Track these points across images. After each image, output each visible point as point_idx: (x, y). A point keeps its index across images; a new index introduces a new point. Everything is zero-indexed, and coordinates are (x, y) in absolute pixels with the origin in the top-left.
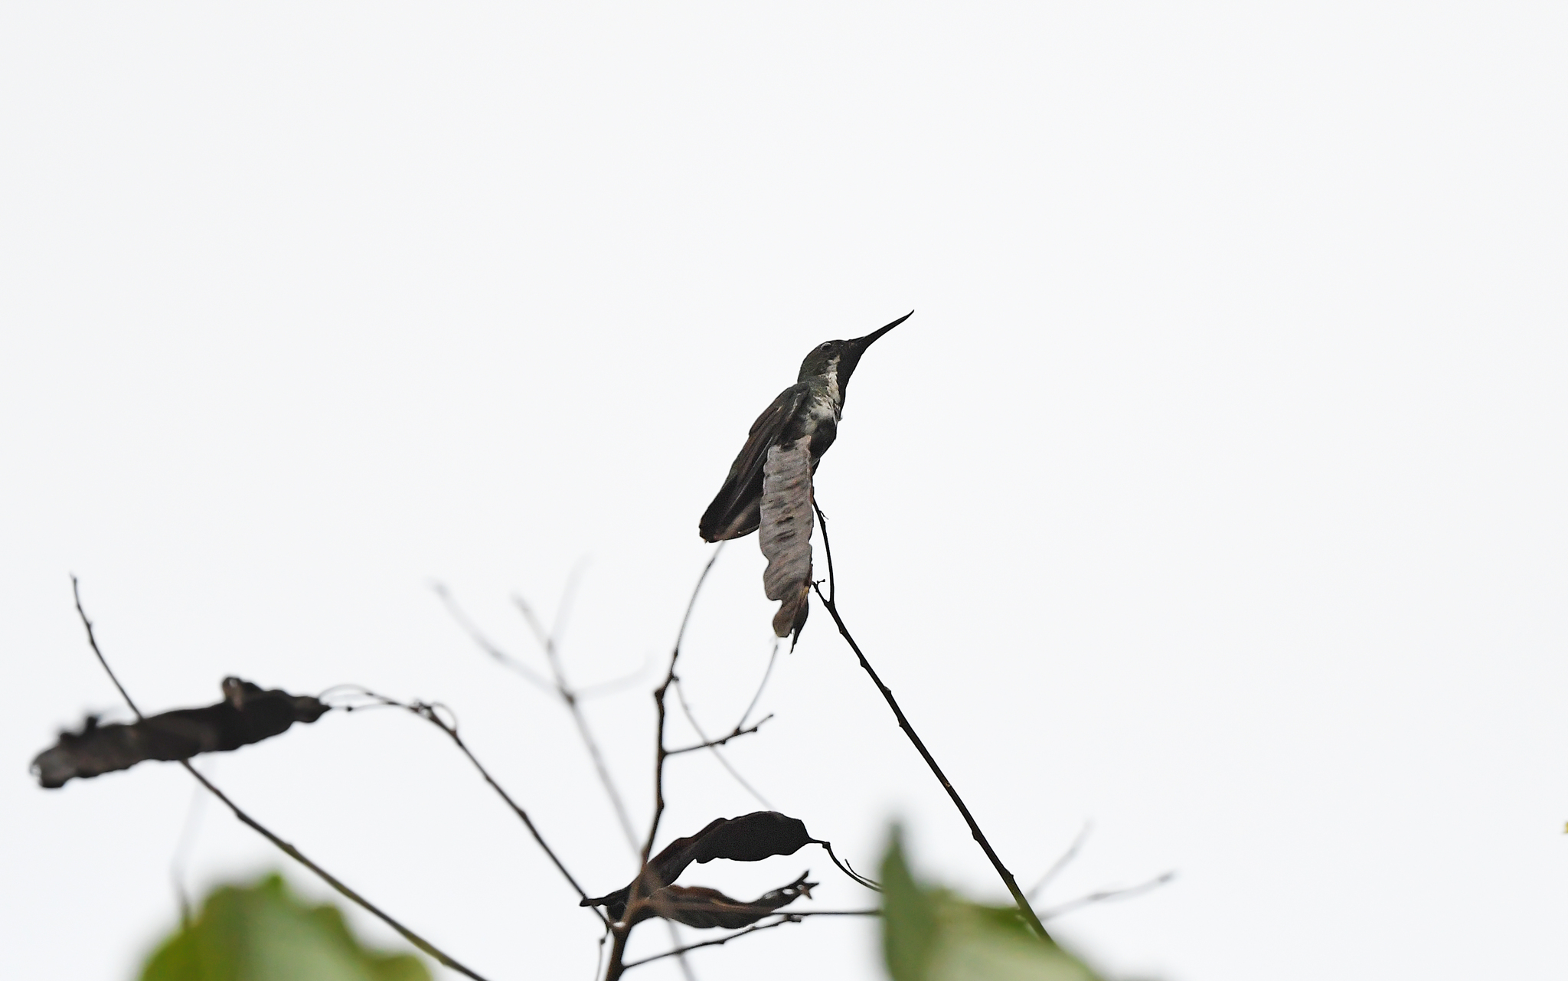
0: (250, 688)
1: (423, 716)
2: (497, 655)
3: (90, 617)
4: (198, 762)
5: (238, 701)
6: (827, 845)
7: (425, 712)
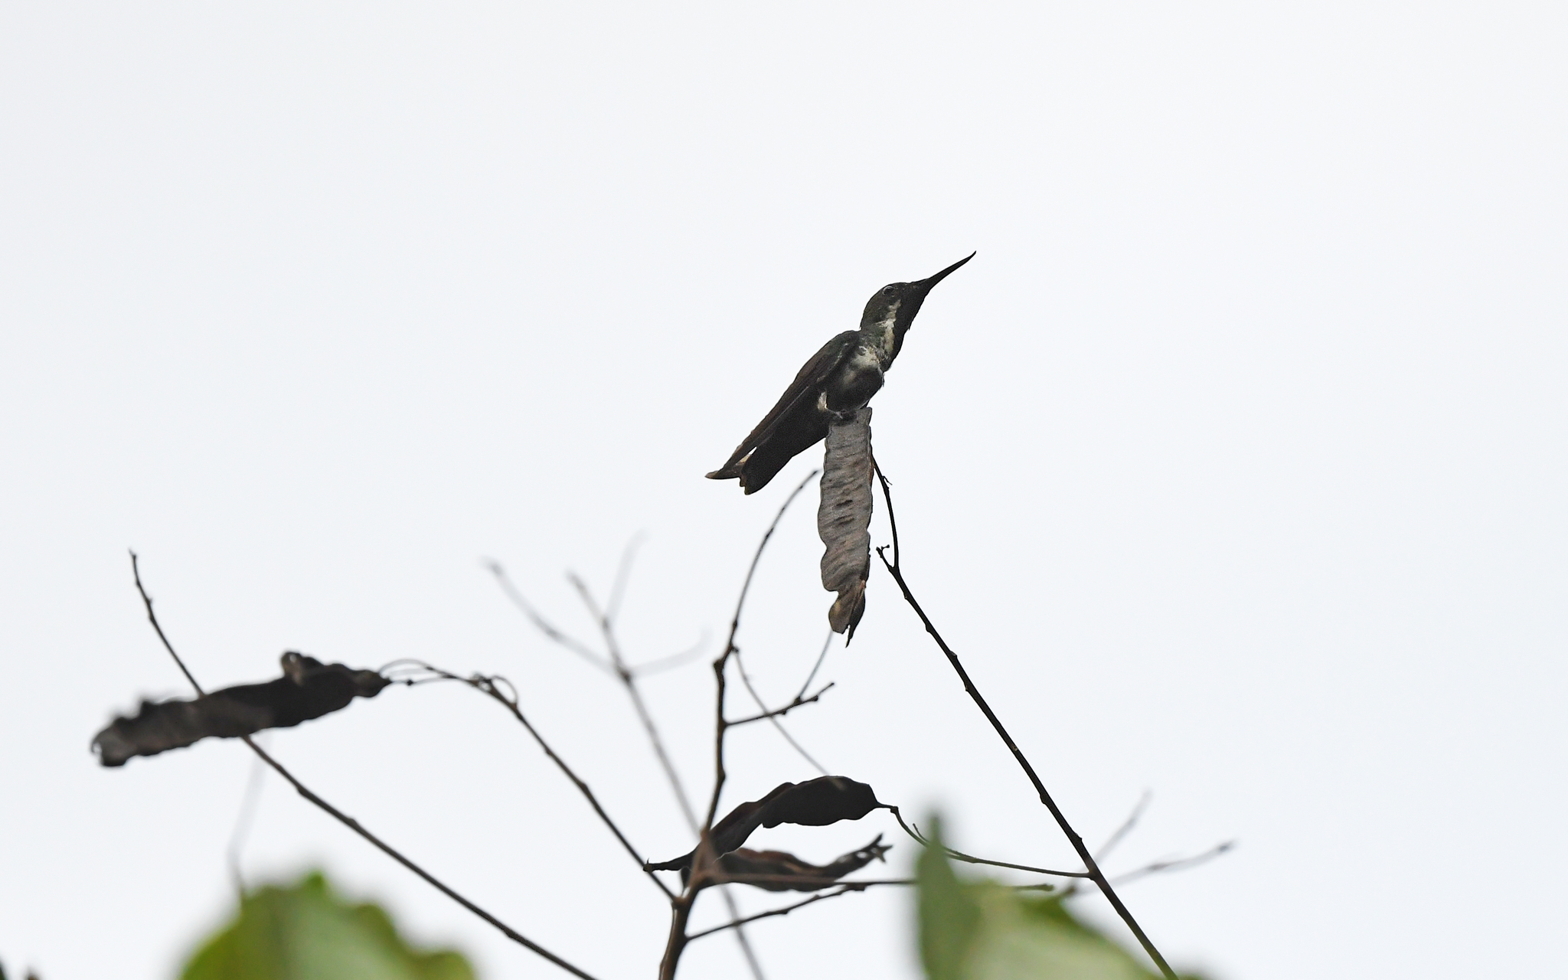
0: (311, 663)
1: (482, 690)
2: (553, 634)
3: (149, 595)
4: (260, 738)
5: (298, 677)
6: (895, 810)
7: (485, 686)
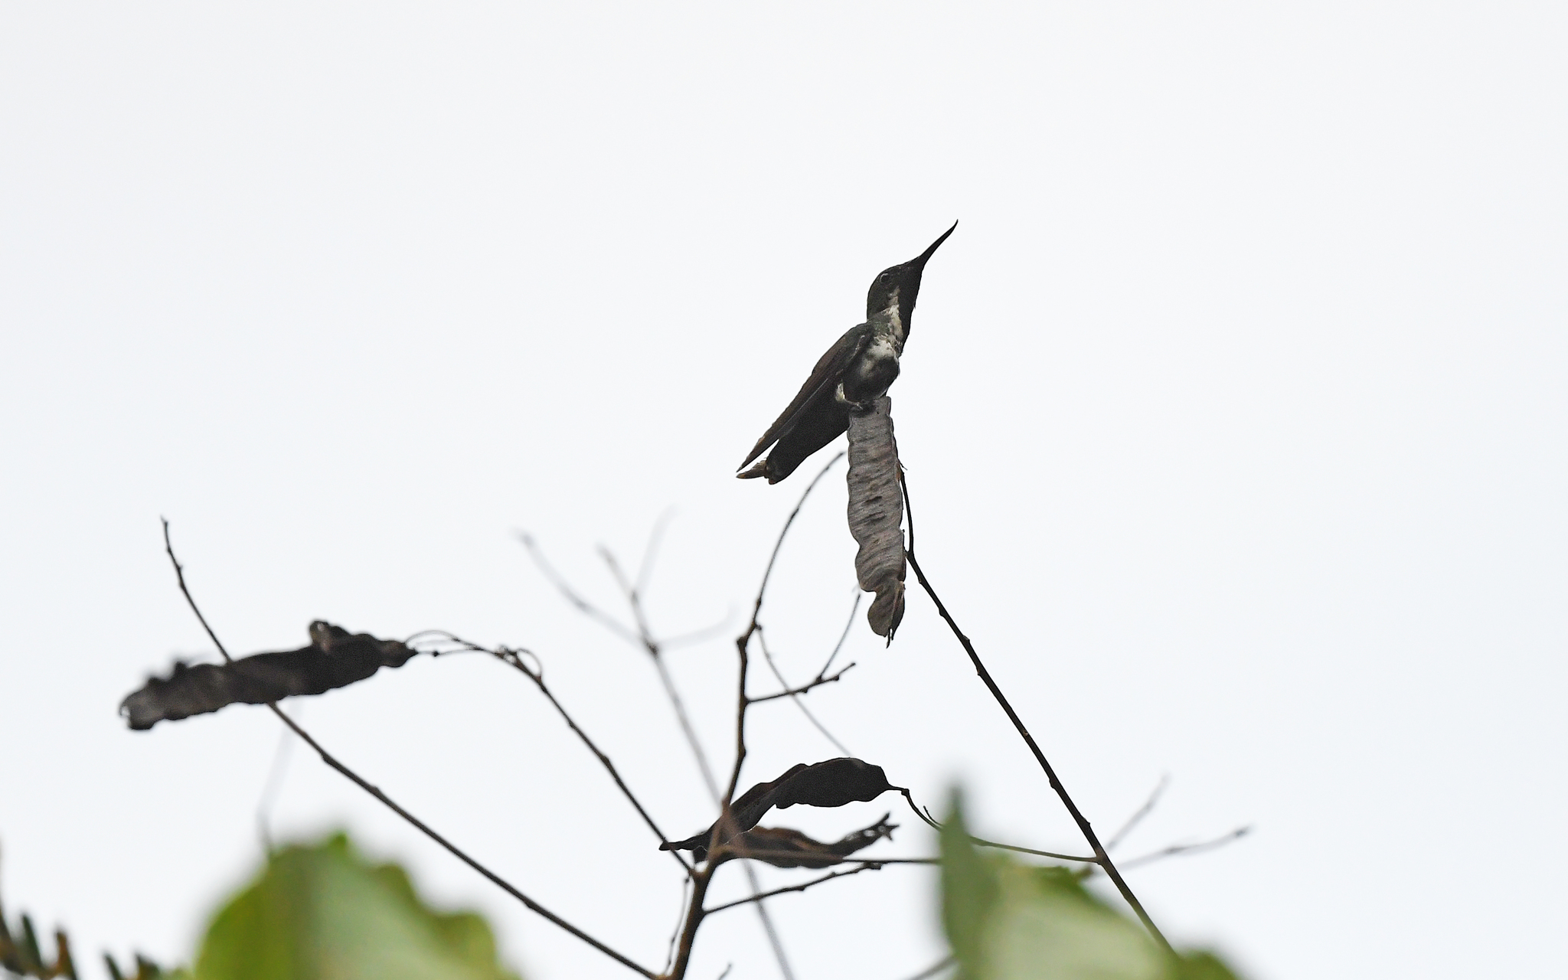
0: (337, 632)
1: (508, 662)
2: (582, 605)
3: (180, 562)
4: (285, 705)
5: (325, 645)
6: (906, 792)
7: (511, 658)
